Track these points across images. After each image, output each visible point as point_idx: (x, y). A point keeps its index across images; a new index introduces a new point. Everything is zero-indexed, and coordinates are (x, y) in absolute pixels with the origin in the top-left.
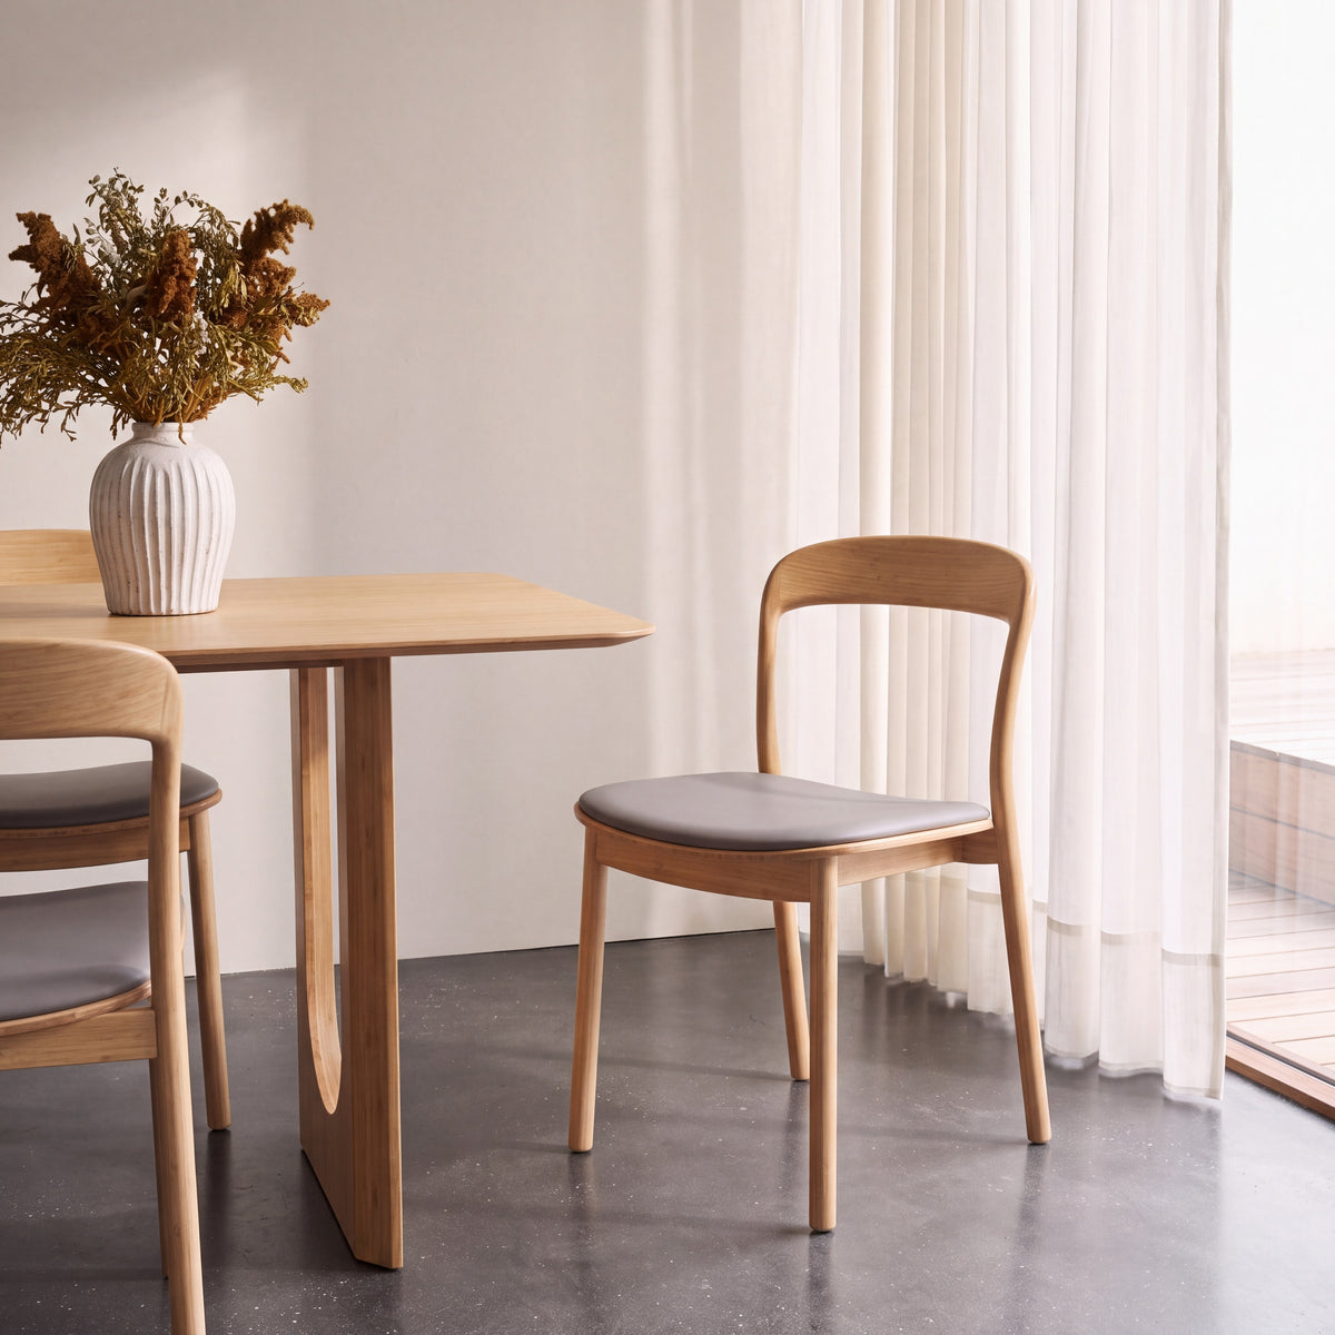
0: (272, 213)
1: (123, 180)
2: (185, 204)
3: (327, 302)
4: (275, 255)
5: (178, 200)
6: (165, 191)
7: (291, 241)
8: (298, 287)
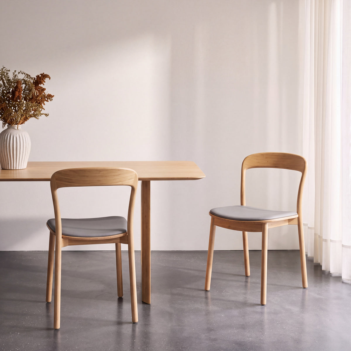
0: (40, 76)
1: (5, 69)
2: (20, 74)
3: (54, 96)
4: (41, 85)
5: (19, 73)
6: (16, 71)
7: (45, 82)
8: (47, 92)
